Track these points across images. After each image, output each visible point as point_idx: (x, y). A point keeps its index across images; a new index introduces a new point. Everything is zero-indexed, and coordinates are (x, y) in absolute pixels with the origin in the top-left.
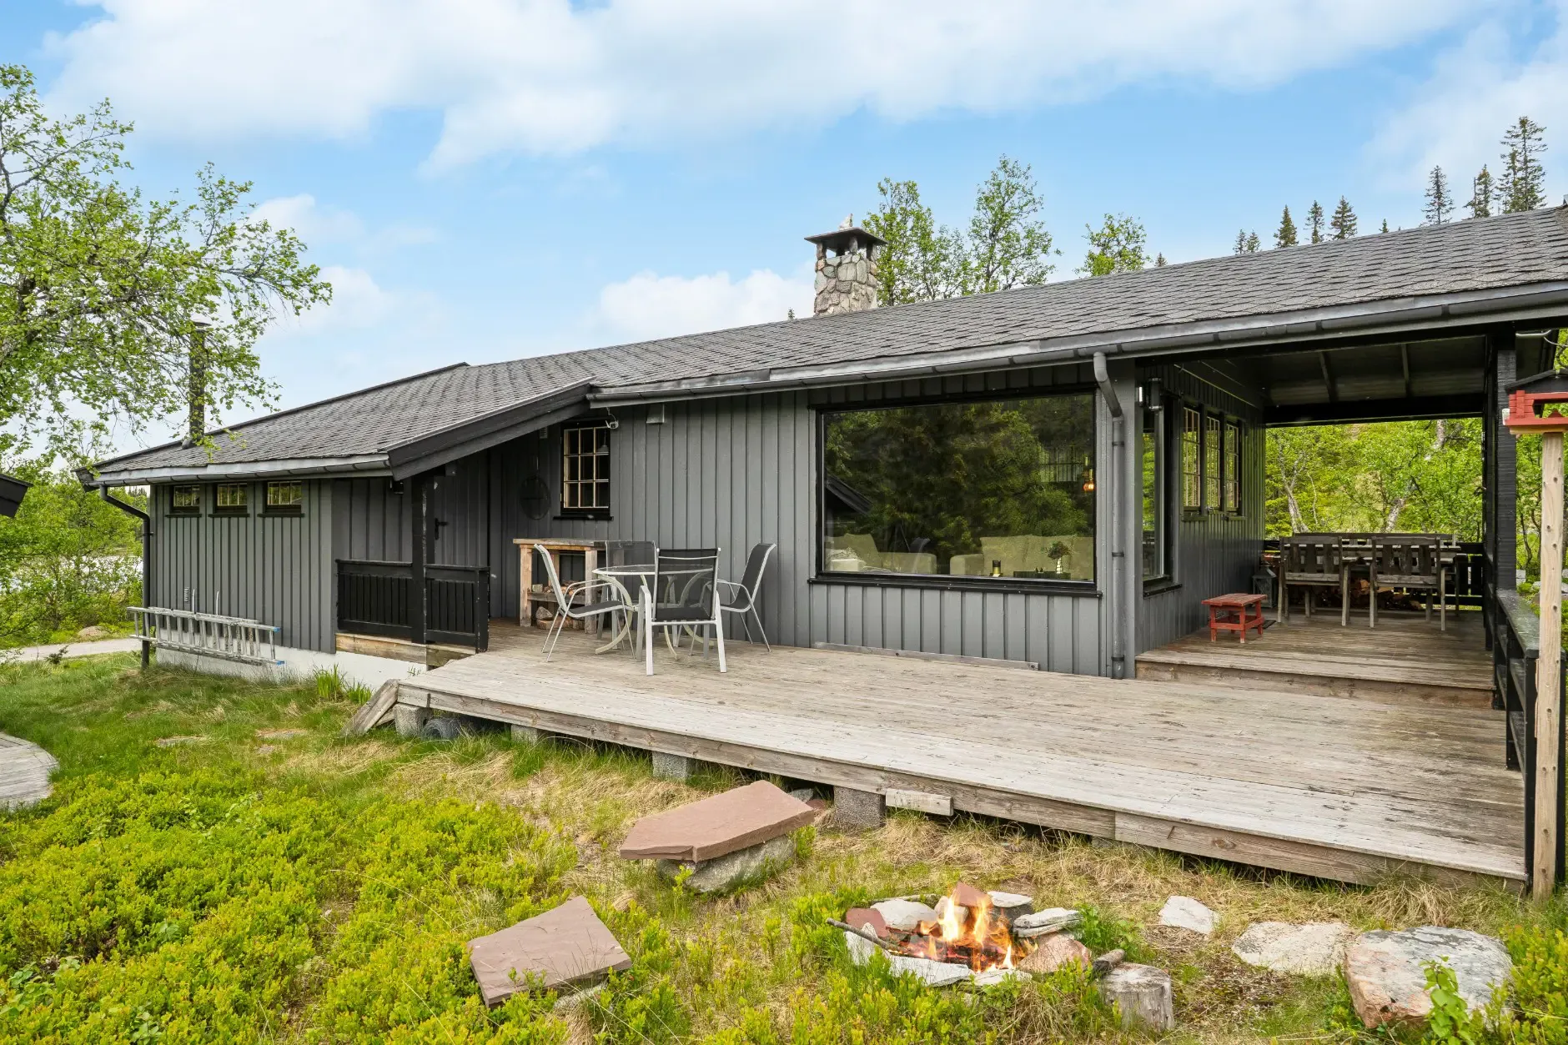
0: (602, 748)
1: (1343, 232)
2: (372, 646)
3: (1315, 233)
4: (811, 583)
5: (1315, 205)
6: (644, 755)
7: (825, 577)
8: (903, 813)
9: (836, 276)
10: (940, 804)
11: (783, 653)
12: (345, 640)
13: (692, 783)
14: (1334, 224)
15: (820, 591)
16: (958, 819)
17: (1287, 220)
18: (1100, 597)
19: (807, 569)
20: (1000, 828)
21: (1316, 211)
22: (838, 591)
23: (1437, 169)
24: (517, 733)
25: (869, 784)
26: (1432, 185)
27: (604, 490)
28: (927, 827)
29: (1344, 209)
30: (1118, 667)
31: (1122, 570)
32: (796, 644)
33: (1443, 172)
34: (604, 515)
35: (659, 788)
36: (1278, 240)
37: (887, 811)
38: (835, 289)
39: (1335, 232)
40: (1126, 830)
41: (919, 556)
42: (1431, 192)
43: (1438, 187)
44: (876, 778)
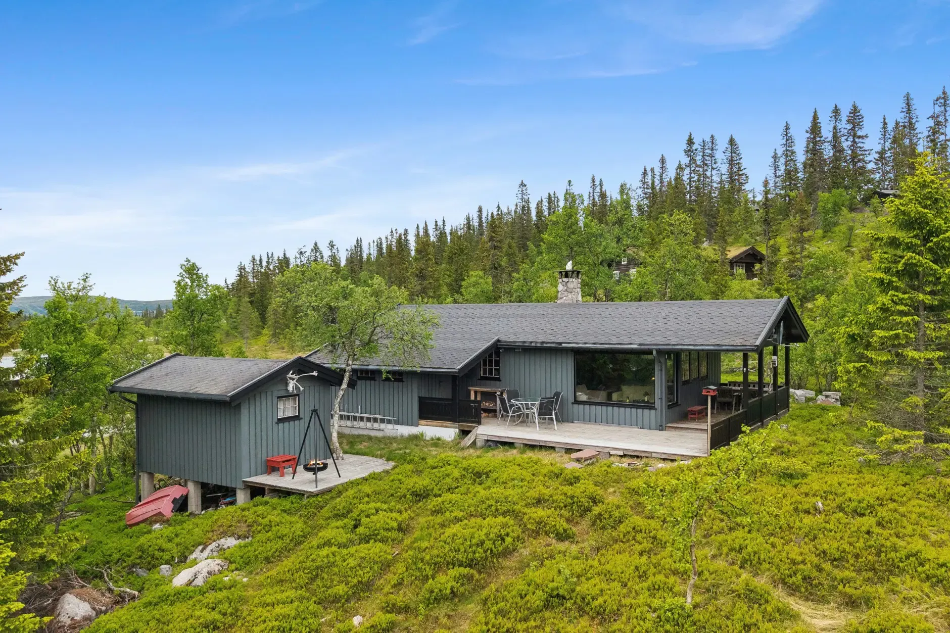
0: (541, 447)
1: (854, 127)
2: (435, 424)
3: (835, 128)
4: (573, 403)
5: (836, 107)
6: (553, 448)
7: (577, 402)
8: (614, 455)
9: (566, 285)
10: (621, 453)
11: (566, 424)
12: (422, 422)
13: (566, 453)
14: (848, 121)
15: (576, 406)
16: (624, 456)
17: (815, 118)
18: (656, 409)
19: (572, 399)
20: (632, 457)
21: (836, 112)
22: (581, 407)
23: (908, 94)
24: (516, 445)
25: (607, 450)
26: (904, 105)
27: (498, 371)
28: (618, 458)
29: (855, 111)
30: (661, 428)
31: (661, 402)
32: (568, 422)
33: (912, 96)
34: (498, 379)
35: (559, 454)
36: (808, 135)
37: (611, 455)
38: (566, 290)
39: (849, 126)
40: (654, 455)
41: (602, 392)
42: (904, 110)
43: (909, 106)
44: (608, 449)
